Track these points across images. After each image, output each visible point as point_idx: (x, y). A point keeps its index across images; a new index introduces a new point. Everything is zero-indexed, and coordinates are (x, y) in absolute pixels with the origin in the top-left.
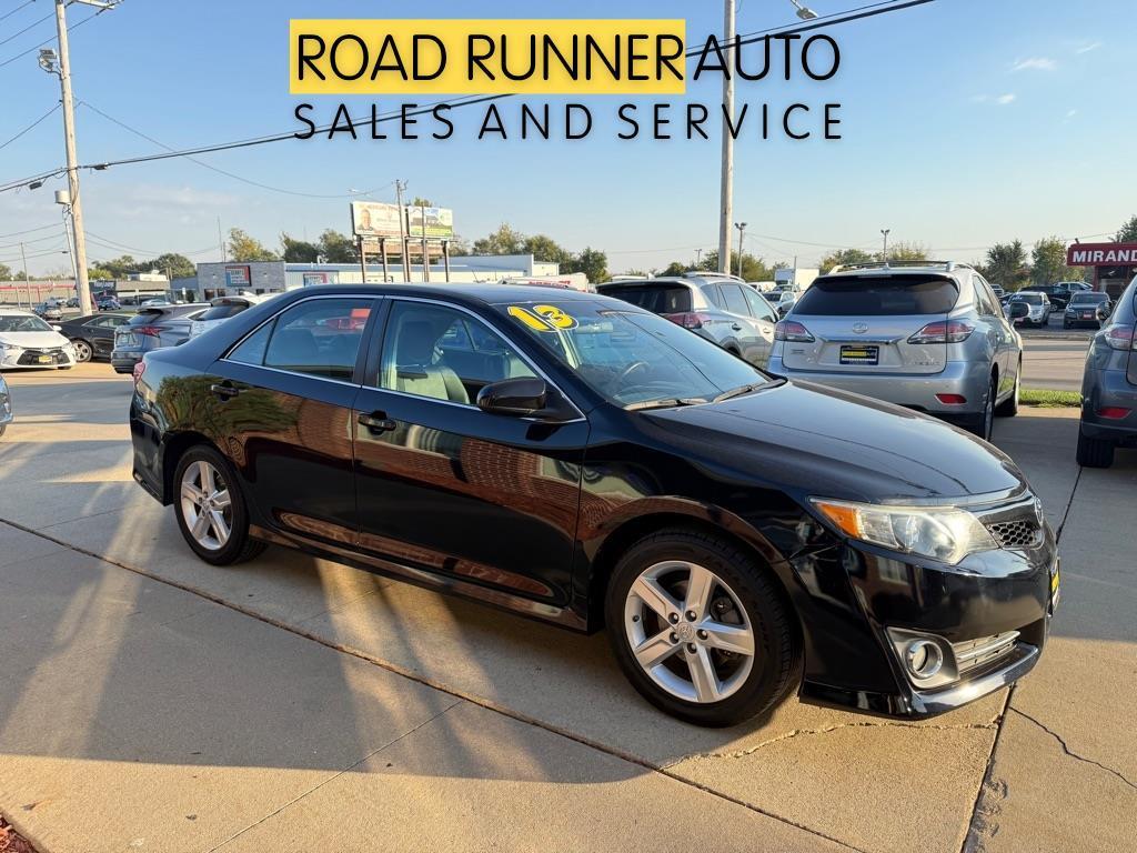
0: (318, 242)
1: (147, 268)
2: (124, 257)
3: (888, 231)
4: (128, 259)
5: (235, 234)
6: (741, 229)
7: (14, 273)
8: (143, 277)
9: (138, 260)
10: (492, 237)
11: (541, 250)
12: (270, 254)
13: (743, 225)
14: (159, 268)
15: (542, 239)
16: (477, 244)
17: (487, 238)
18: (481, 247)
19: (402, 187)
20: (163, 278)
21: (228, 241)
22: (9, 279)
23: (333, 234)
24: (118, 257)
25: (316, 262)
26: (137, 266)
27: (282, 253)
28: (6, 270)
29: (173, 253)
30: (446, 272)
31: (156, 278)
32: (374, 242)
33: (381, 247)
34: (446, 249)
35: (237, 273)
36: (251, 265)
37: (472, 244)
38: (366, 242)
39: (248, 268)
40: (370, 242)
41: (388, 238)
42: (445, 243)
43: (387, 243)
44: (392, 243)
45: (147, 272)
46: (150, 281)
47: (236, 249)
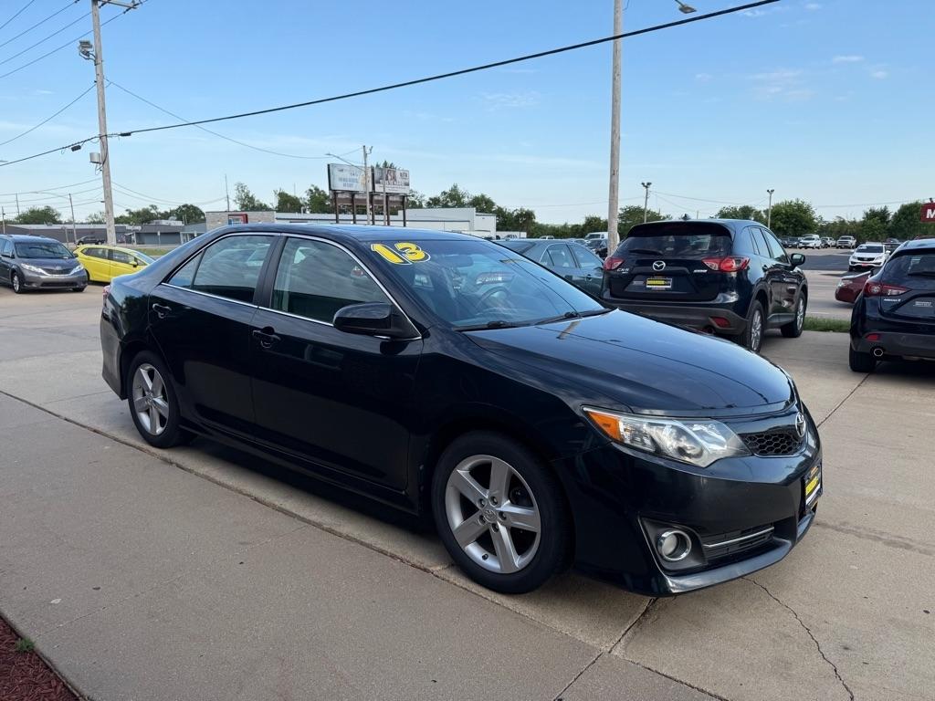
1: (168, 216)
2: (152, 206)
3: (773, 191)
4: (155, 208)
5: (241, 187)
6: (647, 187)
8: (164, 222)
9: (162, 209)
10: (443, 194)
11: (482, 205)
12: (265, 205)
13: (649, 184)
14: (176, 216)
15: (483, 196)
16: (431, 199)
17: (439, 195)
18: (434, 203)
19: (368, 151)
20: (180, 223)
21: (233, 195)
22: (60, 223)
23: (317, 189)
24: (147, 206)
25: (300, 212)
26: (160, 213)
27: (276, 205)
28: (59, 215)
29: (189, 203)
30: (404, 221)
31: (174, 223)
32: (348, 196)
33: (352, 200)
34: (404, 203)
35: (238, 220)
36: (249, 214)
37: (427, 199)
38: (339, 196)
39: (247, 216)
40: (344, 196)
41: (357, 192)
42: (404, 197)
43: (356, 197)
44: (361, 197)
45: (168, 218)
46: (169, 225)
47: (240, 199)
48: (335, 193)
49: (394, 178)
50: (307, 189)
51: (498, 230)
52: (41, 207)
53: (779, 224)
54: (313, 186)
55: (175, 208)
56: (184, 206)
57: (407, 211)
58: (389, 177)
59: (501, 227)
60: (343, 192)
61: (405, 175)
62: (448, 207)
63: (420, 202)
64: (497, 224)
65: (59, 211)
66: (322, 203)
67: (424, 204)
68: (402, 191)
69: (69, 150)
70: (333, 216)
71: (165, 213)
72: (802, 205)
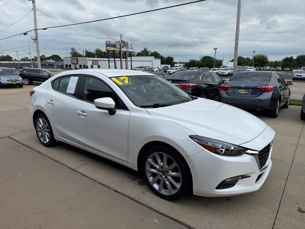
0: (95, 52)
2: (42, 55)
3: (255, 51)
4: (44, 56)
5: (73, 49)
6: (215, 50)
7: (13, 59)
8: (48, 61)
10: (142, 51)
11: (156, 55)
12: (82, 55)
14: (52, 58)
15: (156, 52)
17: (141, 52)
18: (139, 55)
19: (122, 36)
20: (53, 61)
22: (13, 61)
27: (85, 55)
28: (12, 58)
29: (56, 54)
30: (131, 61)
31: (51, 61)
32: (112, 52)
33: (114, 54)
34: (131, 55)
35: (74, 60)
37: (136, 53)
38: (110, 52)
39: (77, 59)
40: (111, 52)
41: (116, 51)
42: (131, 53)
43: (115, 52)
44: (117, 53)
45: (49, 59)
46: (50, 62)
47: (72, 53)
48: (108, 51)
49: (128, 46)
50: (95, 50)
51: (161, 64)
52: (5, 55)
53: (257, 63)
54: (97, 49)
55: (51, 56)
56: (54, 55)
57: (132, 57)
58: (126, 46)
59: (162, 63)
60: (111, 51)
61: (131, 45)
62: (144, 56)
63: (134, 54)
64: (161, 62)
66: (101, 54)
67: (135, 55)
68: (131, 50)
69: (23, 35)
70: (107, 59)
71: (48, 57)
72: (264, 56)
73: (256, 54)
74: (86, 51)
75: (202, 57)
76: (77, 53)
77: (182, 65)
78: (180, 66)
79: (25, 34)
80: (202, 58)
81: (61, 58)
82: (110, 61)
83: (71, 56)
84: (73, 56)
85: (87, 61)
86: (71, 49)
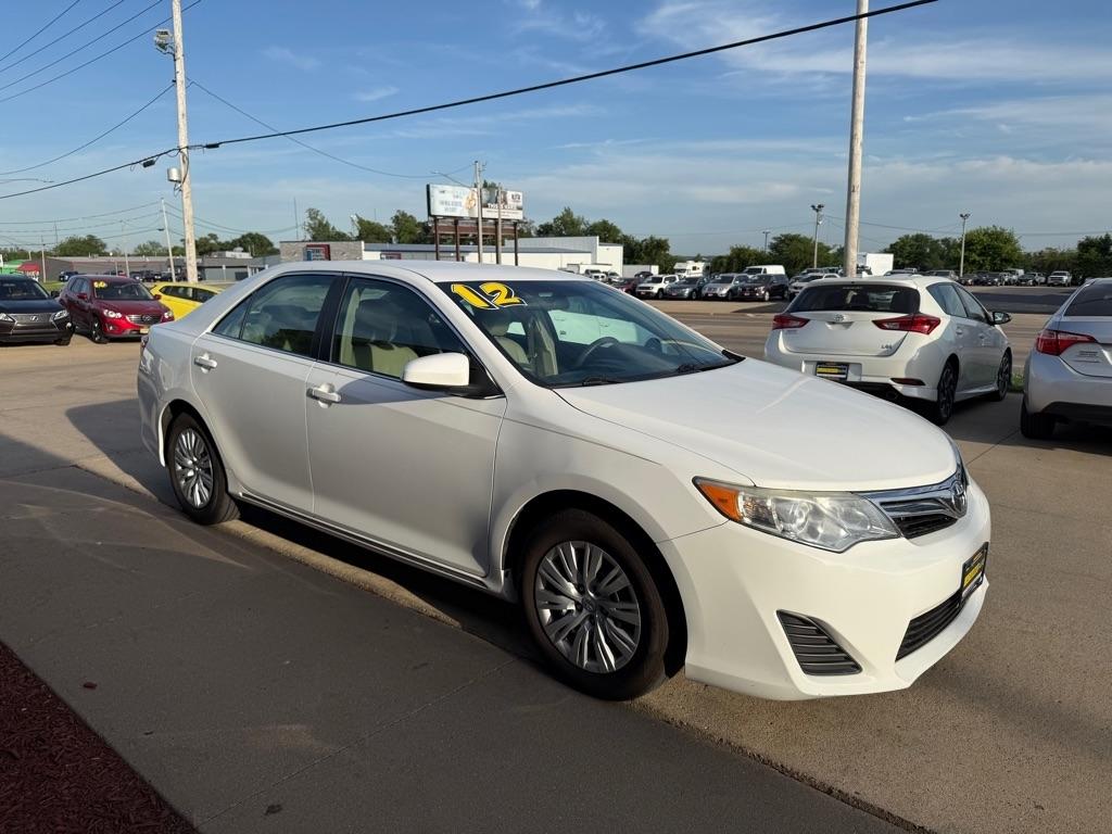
1: (231, 246)
3: (966, 215)
4: (213, 236)
5: (313, 214)
6: (817, 211)
7: (110, 249)
8: (228, 254)
9: (223, 238)
10: (556, 220)
11: (606, 232)
12: (344, 234)
13: (820, 206)
14: (241, 246)
15: (605, 222)
16: (541, 226)
17: (552, 221)
18: (546, 231)
19: (480, 168)
20: (247, 256)
21: (305, 219)
22: (107, 255)
23: (404, 215)
24: (206, 234)
25: (390, 242)
26: (219, 244)
27: (356, 233)
28: (104, 246)
29: (254, 231)
30: (516, 253)
31: (240, 255)
32: (450, 223)
33: (455, 228)
34: (516, 231)
35: (317, 252)
36: (331, 244)
37: (537, 225)
38: (440, 224)
39: (328, 246)
40: (446, 223)
41: (461, 218)
42: (515, 225)
43: (460, 225)
44: (465, 225)
45: (231, 250)
46: (235, 258)
47: (312, 228)
48: (434, 216)
49: (505, 201)
51: (625, 263)
52: (82, 235)
53: (975, 257)
54: (398, 211)
55: (238, 237)
56: (248, 235)
57: (520, 240)
58: (499, 200)
59: (631, 256)
60: (445, 217)
61: (516, 196)
62: (561, 235)
63: (529, 230)
64: (625, 256)
65: (104, 241)
66: (413, 232)
67: (533, 232)
68: (515, 216)
69: (140, 166)
70: (433, 247)
71: (227, 243)
72: (1001, 233)
73: (972, 226)
74: (361, 222)
75: (775, 238)
76: (327, 225)
77: (701, 265)
78: (694, 268)
79: (148, 164)
80: (774, 242)
81: (271, 244)
82: (441, 254)
83: (309, 237)
84: (314, 238)
85: (361, 254)
86: (307, 214)
